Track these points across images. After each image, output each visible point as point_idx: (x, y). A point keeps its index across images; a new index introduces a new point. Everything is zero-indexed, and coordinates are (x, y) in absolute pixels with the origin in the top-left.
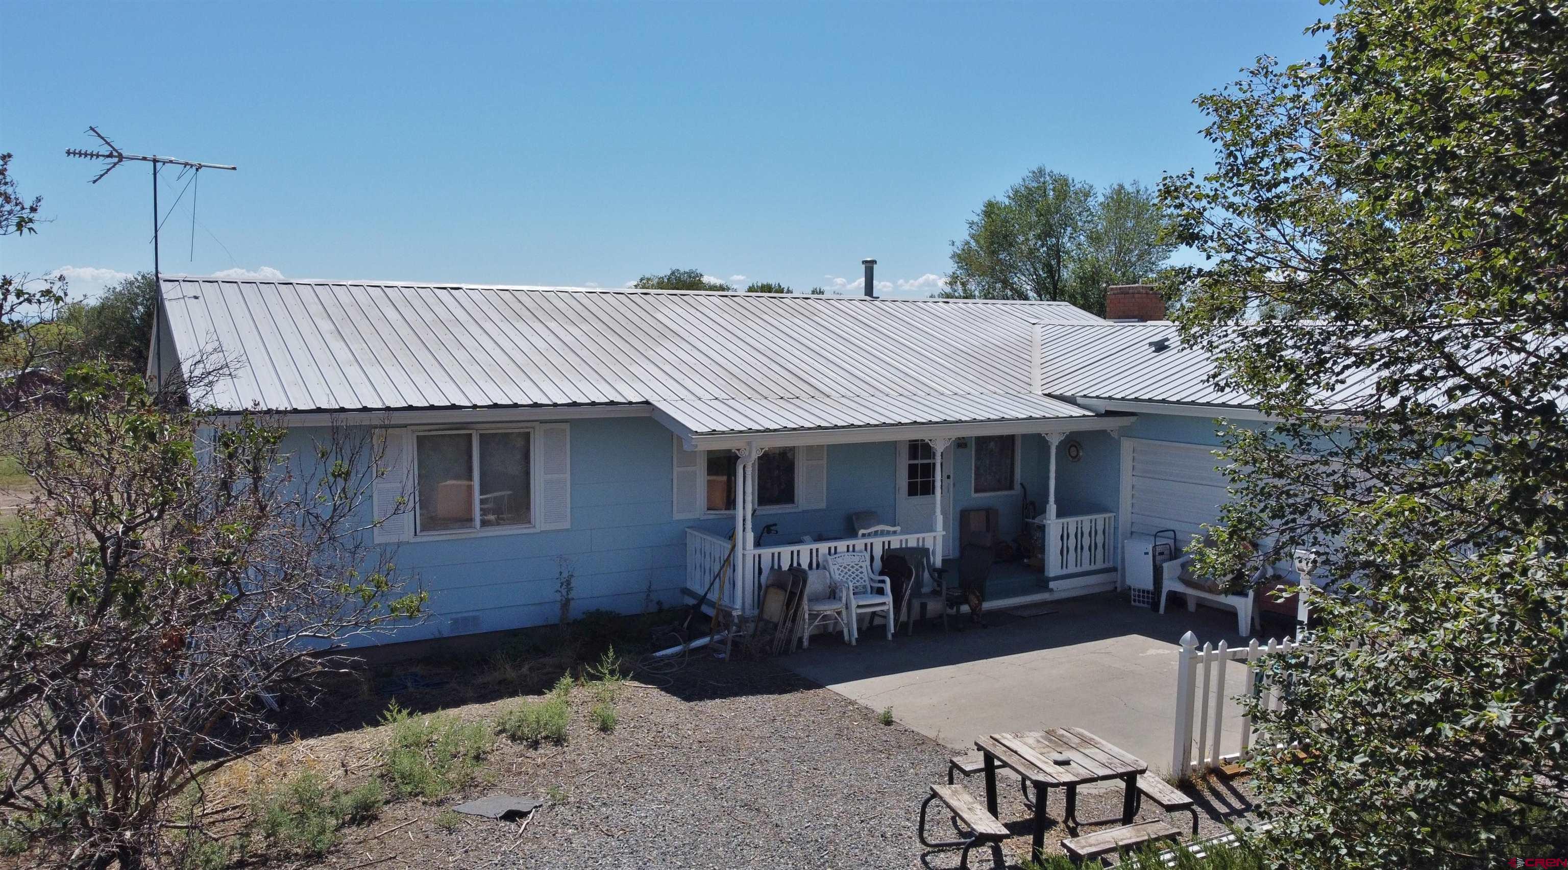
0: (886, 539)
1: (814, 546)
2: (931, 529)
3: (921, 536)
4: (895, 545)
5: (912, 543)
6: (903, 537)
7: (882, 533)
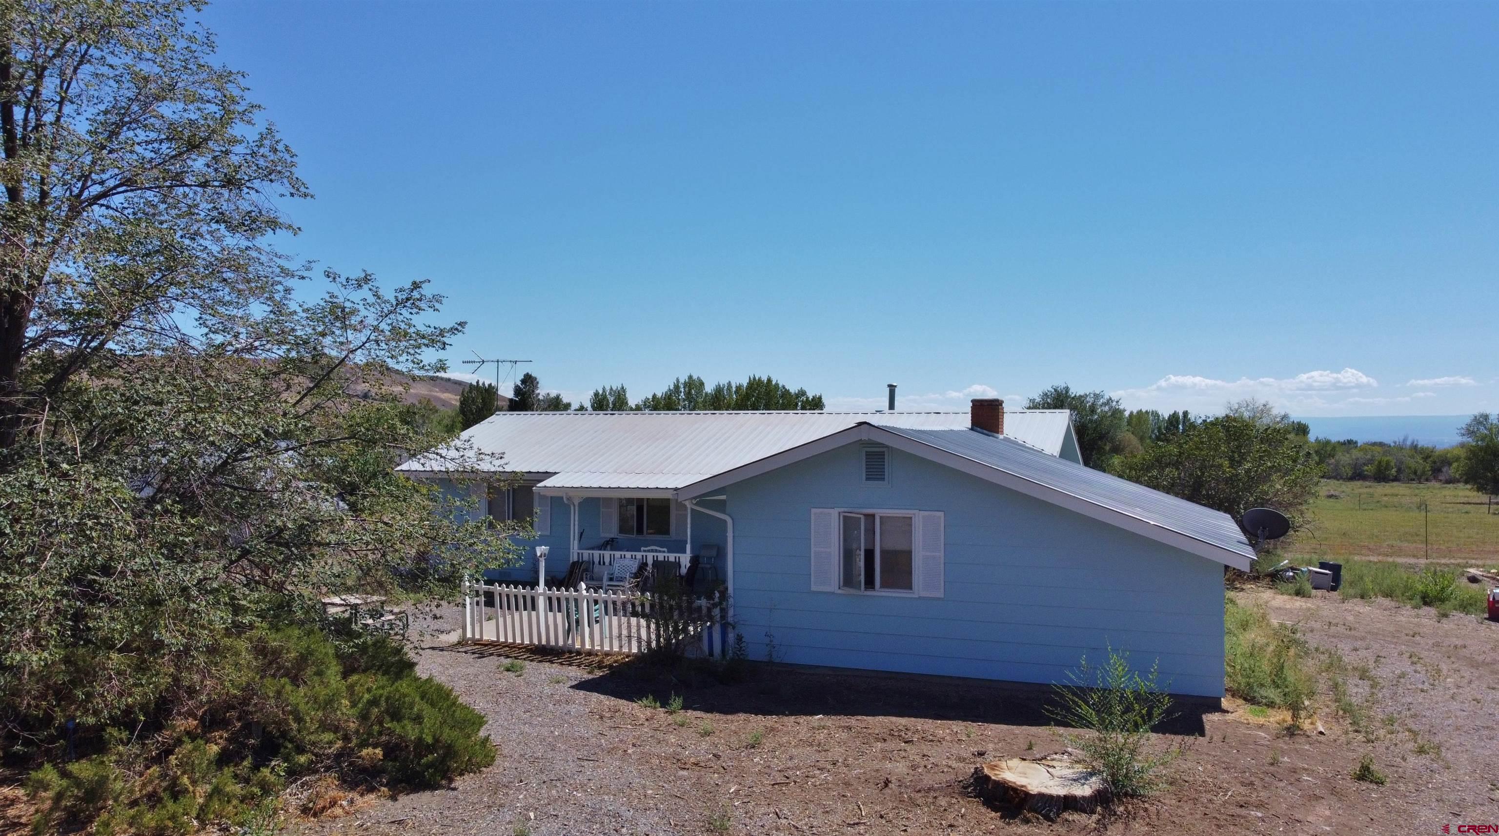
0: (655, 554)
1: (612, 553)
2: (685, 552)
3: (677, 555)
4: (661, 558)
5: (672, 559)
6: (666, 555)
7: (652, 551)
